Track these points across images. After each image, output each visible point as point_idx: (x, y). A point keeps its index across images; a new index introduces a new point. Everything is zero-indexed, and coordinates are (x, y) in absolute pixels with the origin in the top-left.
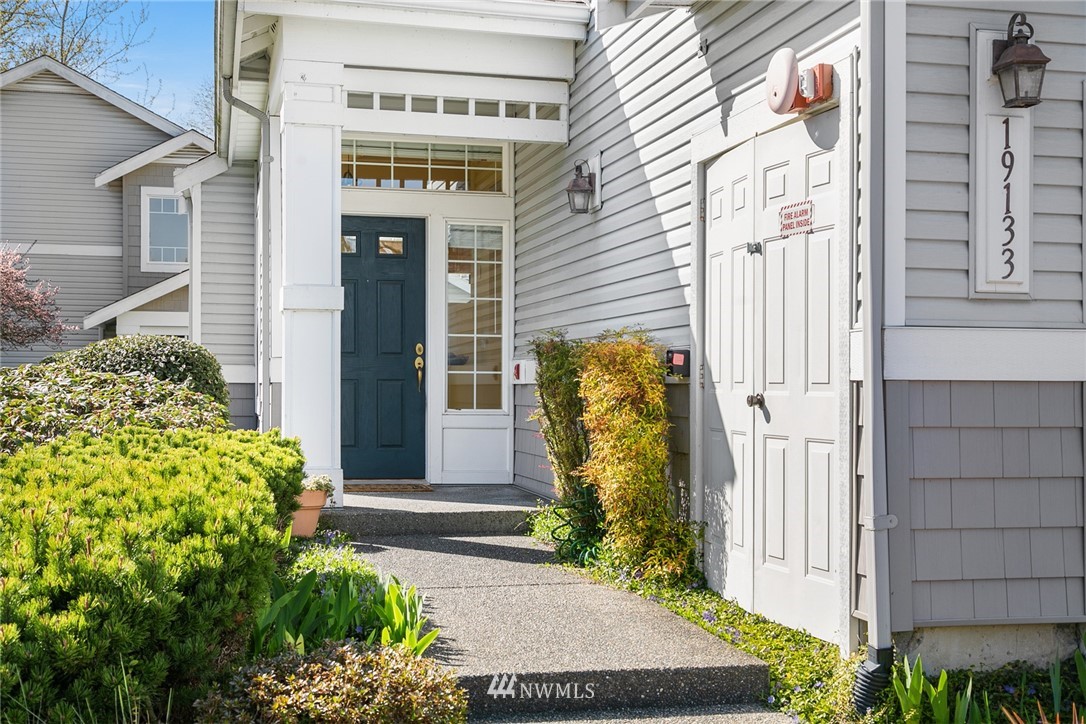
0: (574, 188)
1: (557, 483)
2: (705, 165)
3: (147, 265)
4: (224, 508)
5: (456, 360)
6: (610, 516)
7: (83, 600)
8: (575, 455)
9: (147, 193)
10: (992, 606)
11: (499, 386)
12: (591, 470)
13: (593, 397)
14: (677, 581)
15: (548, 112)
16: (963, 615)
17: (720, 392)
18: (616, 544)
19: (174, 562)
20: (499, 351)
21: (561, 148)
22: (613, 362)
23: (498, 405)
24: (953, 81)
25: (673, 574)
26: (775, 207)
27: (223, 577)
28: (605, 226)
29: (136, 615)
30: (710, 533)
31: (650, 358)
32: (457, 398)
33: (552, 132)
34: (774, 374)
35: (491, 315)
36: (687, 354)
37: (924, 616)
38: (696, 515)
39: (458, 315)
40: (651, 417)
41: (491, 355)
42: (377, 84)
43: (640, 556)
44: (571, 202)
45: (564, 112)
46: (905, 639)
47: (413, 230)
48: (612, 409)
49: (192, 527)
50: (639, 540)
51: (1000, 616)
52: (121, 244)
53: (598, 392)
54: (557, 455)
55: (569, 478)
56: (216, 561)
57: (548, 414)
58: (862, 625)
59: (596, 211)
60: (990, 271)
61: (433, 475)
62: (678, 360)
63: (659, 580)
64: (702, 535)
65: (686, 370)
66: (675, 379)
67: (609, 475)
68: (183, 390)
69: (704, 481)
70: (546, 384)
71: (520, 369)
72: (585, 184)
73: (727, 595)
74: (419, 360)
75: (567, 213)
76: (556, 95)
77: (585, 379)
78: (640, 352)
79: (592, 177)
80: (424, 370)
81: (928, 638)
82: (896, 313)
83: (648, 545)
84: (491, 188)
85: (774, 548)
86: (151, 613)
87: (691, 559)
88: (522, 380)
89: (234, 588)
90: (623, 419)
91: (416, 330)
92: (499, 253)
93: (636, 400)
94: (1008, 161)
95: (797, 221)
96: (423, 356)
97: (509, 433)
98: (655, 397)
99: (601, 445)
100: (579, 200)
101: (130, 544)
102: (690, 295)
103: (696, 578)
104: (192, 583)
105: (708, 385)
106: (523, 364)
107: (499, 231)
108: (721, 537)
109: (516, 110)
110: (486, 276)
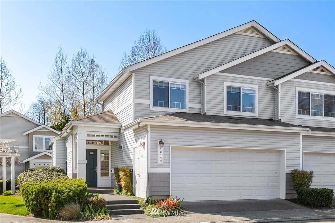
0: (119, 148)
1: (117, 185)
2: (134, 148)
3: (34, 150)
4: (82, 185)
5: (102, 169)
6: (123, 188)
7: (72, 192)
8: (119, 181)
9: (34, 136)
10: (160, 194)
11: (109, 173)
12: (121, 183)
13: (121, 175)
14: (131, 195)
15: (116, 137)
16: (156, 194)
17: (136, 174)
18: (124, 191)
19: (79, 189)
20: (109, 168)
21: (118, 141)
22: (123, 170)
23: (109, 176)
24: (156, 145)
25: (130, 194)
26: (140, 155)
27: (83, 190)
28: (124, 153)
29: (76, 193)
30: (135, 190)
31: (128, 170)
32: (102, 175)
33: (117, 139)
34: (140, 172)
35: (107, 163)
36: (132, 170)
37: (152, 195)
38: (133, 188)
39: (102, 163)
40: (128, 177)
41: (107, 169)
42: (91, 133)
43: (127, 193)
44: (119, 150)
45: (118, 137)
46: (151, 197)
47: (95, 151)
48: (123, 176)
49: (79, 186)
50: (126, 191)
51: (160, 195)
52: (29, 146)
53: (122, 174)
54: (117, 182)
55: (118, 184)
56: (82, 189)
57: (116, 177)
58: (146, 196)
59: (122, 151)
60: (159, 163)
61: (98, 186)
62: (131, 170)
63: (129, 195)
64: (134, 190)
65: (132, 171)
66: (131, 172)
67: (123, 183)
68: (61, 174)
69: (134, 184)
70: (115, 173)
71: (111, 171)
72: (121, 147)
73: (136, 196)
74: (96, 170)
75: (118, 150)
76: (117, 135)
77: (120, 172)
78: (126, 169)
79: (122, 146)
80: (97, 171)
81: (153, 197)
82: (149, 166)
83: (127, 191)
84: (107, 145)
85: (140, 190)
86: (77, 193)
87: (133, 192)
88: (112, 172)
89: (84, 191)
90: (124, 177)
91: (96, 165)
92: (109, 154)
93: (126, 175)
94: (161, 152)
95: (142, 156)
96: (97, 169)
97: (110, 180)
98: (128, 174)
99: (122, 180)
100: (120, 149)
101: (74, 187)
102: (133, 163)
103: (133, 194)
104: (81, 191)
105: (134, 173)
106: (112, 170)
107: (109, 151)
108: (136, 190)
109: (111, 136)
110: (107, 157)
